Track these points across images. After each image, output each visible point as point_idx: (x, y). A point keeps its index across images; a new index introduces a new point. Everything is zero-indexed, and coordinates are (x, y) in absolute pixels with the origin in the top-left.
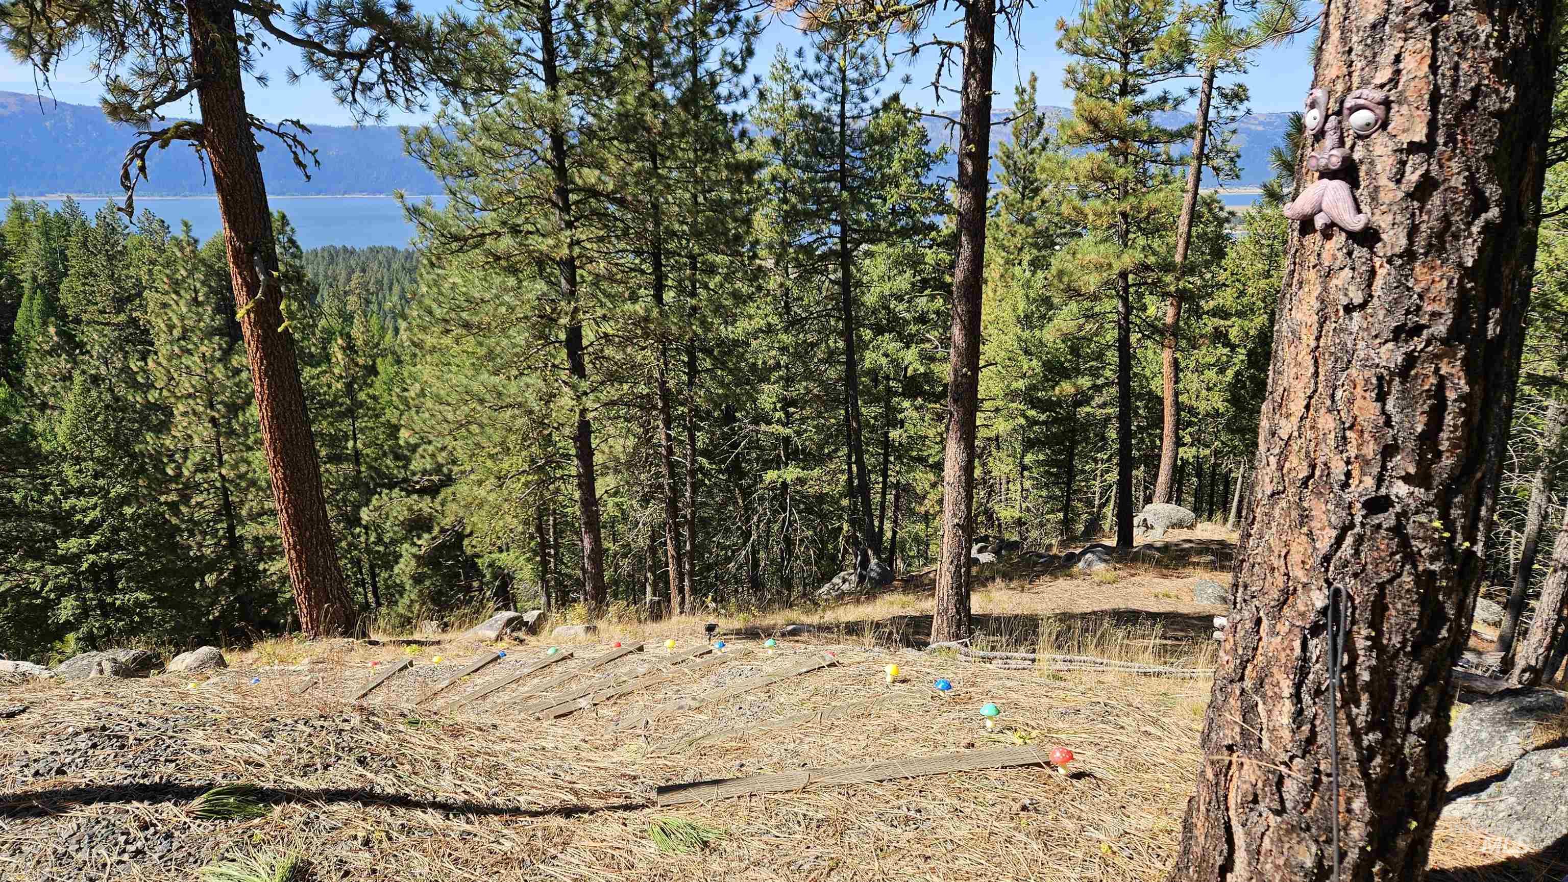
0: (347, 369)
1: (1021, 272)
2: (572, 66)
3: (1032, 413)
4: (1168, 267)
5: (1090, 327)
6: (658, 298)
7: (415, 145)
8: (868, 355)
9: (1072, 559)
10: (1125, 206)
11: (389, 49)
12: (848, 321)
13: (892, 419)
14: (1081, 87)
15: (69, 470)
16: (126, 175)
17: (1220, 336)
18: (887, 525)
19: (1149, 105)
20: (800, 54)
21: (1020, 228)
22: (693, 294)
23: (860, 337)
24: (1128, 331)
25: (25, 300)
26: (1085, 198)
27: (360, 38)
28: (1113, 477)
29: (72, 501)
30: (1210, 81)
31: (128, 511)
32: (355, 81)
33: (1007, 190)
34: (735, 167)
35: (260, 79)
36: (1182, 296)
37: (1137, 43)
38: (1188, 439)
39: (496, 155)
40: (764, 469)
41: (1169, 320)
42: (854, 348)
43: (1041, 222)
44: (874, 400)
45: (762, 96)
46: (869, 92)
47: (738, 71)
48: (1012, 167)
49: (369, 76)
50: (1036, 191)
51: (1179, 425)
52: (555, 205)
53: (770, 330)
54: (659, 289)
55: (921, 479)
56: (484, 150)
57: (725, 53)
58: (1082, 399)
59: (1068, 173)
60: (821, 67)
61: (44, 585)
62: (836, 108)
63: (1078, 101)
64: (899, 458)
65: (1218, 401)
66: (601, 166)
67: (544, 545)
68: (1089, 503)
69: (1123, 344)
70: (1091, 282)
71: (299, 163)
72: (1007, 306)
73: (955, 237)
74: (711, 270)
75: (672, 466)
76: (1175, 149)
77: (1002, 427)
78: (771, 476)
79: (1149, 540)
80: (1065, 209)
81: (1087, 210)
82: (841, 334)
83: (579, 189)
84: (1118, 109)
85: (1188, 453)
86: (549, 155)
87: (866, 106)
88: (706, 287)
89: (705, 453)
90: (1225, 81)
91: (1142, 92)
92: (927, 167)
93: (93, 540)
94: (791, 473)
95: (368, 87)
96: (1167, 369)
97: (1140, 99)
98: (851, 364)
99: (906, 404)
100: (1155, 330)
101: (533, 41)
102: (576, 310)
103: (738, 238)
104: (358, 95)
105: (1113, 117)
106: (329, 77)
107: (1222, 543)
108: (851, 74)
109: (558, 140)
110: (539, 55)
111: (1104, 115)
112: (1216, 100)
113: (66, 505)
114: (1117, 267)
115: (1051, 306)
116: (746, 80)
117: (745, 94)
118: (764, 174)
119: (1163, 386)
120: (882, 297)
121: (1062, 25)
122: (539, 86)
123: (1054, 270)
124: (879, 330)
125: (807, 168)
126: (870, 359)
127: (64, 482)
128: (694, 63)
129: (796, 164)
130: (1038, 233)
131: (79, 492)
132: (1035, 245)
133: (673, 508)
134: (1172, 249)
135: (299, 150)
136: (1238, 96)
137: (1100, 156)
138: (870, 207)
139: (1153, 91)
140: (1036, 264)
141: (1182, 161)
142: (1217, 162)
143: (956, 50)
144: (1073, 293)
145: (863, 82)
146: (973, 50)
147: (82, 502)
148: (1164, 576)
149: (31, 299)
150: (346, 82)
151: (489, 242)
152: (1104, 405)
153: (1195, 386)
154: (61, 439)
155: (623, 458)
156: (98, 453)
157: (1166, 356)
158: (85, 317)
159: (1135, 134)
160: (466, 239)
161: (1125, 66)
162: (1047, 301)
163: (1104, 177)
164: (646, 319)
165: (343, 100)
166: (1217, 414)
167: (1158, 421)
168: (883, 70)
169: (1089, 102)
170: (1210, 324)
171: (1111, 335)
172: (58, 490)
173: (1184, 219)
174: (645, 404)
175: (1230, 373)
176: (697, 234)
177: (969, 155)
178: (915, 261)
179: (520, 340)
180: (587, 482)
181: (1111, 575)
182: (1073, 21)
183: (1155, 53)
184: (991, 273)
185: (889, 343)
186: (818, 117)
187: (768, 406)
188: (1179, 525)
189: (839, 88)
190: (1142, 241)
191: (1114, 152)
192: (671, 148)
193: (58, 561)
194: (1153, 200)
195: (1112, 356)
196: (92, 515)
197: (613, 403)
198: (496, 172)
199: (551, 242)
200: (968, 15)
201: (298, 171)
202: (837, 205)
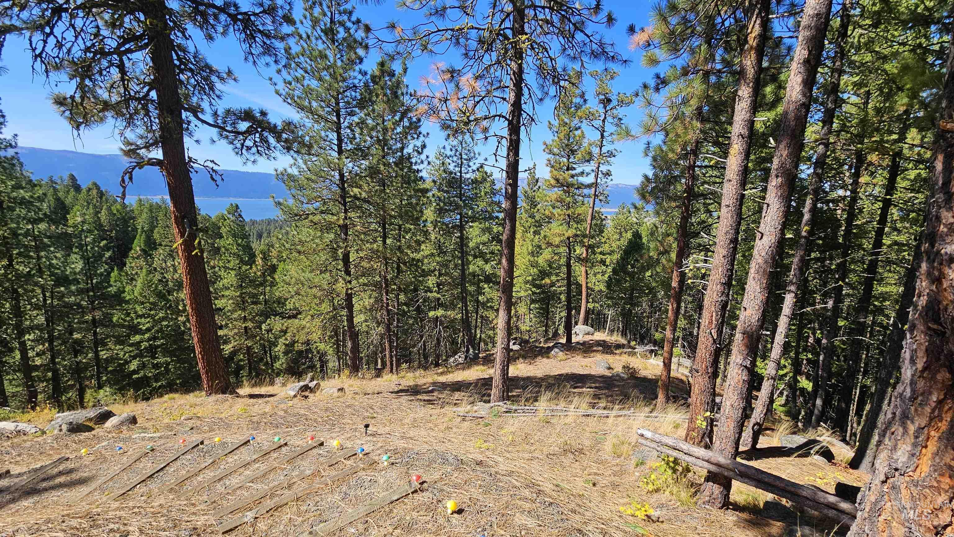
0: (263, 266)
1: (530, 235)
2: (350, 147)
3: (534, 289)
4: (584, 236)
5: (556, 257)
6: (384, 242)
7: (280, 176)
8: (471, 267)
9: (550, 349)
10: (569, 212)
11: (258, 132)
12: (462, 252)
13: (480, 292)
14: (552, 167)
15: (138, 308)
16: (123, 181)
17: (603, 262)
18: (478, 332)
19: (577, 175)
20: (444, 148)
21: (530, 219)
22: (400, 241)
23: (467, 259)
24: (570, 260)
25: (138, 236)
26: (554, 208)
27: (243, 126)
28: (564, 314)
29: (139, 320)
30: (598, 168)
31: (165, 323)
32: (242, 145)
33: (525, 205)
34: (417, 191)
35: (197, 141)
36: (589, 247)
37: (573, 152)
38: (591, 300)
39: (313, 181)
40: (429, 311)
41: (584, 255)
42: (465, 264)
43: (537, 218)
44: (474, 284)
45: (429, 163)
46: (471, 164)
47: (420, 153)
48: (527, 197)
49: (249, 143)
50: (536, 206)
51: (588, 295)
52: (340, 203)
53: (432, 255)
54: (385, 238)
55: (491, 315)
56: (308, 179)
57: (415, 146)
58: (553, 284)
59: (548, 198)
60: (453, 153)
61: (124, 355)
62: (457, 169)
63: (551, 172)
64: (483, 307)
65: (602, 287)
66: (360, 187)
67: (338, 340)
68: (554, 323)
69: (569, 266)
70: (557, 240)
71: (213, 179)
72: (525, 248)
73: (504, 219)
74: (408, 231)
75: (388, 311)
76: (586, 191)
77: (522, 294)
78: (431, 314)
79: (577, 340)
80: (547, 212)
81: (555, 213)
82: (459, 258)
83: (351, 197)
84: (566, 176)
85: (591, 306)
86: (338, 182)
87: (470, 169)
88: (404, 237)
89: (405, 304)
90: (603, 168)
91: (575, 169)
92: (494, 194)
93: (146, 336)
94: (440, 312)
95: (249, 148)
96: (583, 274)
97: (573, 172)
98: (463, 270)
99: (486, 286)
100: (579, 259)
101: (333, 136)
102: (346, 247)
103: (418, 219)
104: (244, 151)
105: (564, 179)
106: (231, 143)
107: (604, 341)
108: (464, 156)
109: (342, 176)
110: (336, 142)
111: (561, 178)
112: (600, 175)
113: (135, 322)
114: (567, 235)
115: (541, 249)
116: (423, 157)
117: (422, 162)
118: (430, 194)
119: (582, 280)
120: (477, 243)
121: (545, 144)
122: (335, 154)
123: (542, 235)
124: (475, 257)
125: (447, 192)
126: (472, 268)
127: (136, 312)
128: (402, 149)
129: (443, 190)
130: (536, 221)
131: (141, 316)
132: (535, 226)
133: (388, 329)
134: (585, 229)
135: (214, 174)
136: (608, 174)
137: (560, 193)
138: (472, 208)
139: (579, 170)
140: (535, 233)
141: (589, 196)
142: (601, 198)
143: (504, 140)
144: (549, 244)
145: (469, 160)
146: (511, 139)
147: (143, 320)
148: (584, 357)
149: (141, 236)
150: (239, 145)
151: (311, 217)
152: (560, 287)
153: (594, 281)
154: (136, 294)
155: (368, 307)
156: (152, 300)
157: (583, 269)
158: (163, 243)
159: (572, 185)
160: (301, 216)
161: (568, 160)
162: (539, 247)
163: (561, 201)
164: (378, 251)
165: (237, 153)
166: (601, 291)
167: (580, 293)
168: (477, 156)
169: (555, 172)
170: (599, 257)
171: (563, 261)
172: (133, 315)
173: (589, 218)
174: (377, 285)
175: (607, 276)
176: (401, 216)
177: (510, 185)
178: (489, 230)
179: (323, 258)
180: (350, 318)
181: (565, 357)
182: (549, 142)
183: (580, 156)
184: (518, 235)
185: (480, 262)
186: (451, 173)
187: (431, 286)
188: (588, 334)
189: (459, 162)
190: (575, 226)
191: (565, 192)
192: (392, 182)
193: (132, 345)
194: (579, 210)
195: (564, 269)
196: (148, 325)
197: (364, 284)
198: (313, 188)
199: (335, 218)
200: (509, 125)
201: (213, 183)
202: (458, 207)
